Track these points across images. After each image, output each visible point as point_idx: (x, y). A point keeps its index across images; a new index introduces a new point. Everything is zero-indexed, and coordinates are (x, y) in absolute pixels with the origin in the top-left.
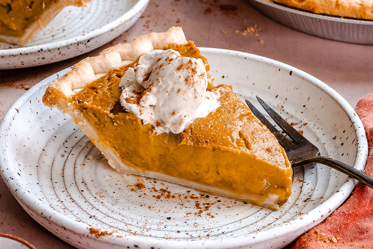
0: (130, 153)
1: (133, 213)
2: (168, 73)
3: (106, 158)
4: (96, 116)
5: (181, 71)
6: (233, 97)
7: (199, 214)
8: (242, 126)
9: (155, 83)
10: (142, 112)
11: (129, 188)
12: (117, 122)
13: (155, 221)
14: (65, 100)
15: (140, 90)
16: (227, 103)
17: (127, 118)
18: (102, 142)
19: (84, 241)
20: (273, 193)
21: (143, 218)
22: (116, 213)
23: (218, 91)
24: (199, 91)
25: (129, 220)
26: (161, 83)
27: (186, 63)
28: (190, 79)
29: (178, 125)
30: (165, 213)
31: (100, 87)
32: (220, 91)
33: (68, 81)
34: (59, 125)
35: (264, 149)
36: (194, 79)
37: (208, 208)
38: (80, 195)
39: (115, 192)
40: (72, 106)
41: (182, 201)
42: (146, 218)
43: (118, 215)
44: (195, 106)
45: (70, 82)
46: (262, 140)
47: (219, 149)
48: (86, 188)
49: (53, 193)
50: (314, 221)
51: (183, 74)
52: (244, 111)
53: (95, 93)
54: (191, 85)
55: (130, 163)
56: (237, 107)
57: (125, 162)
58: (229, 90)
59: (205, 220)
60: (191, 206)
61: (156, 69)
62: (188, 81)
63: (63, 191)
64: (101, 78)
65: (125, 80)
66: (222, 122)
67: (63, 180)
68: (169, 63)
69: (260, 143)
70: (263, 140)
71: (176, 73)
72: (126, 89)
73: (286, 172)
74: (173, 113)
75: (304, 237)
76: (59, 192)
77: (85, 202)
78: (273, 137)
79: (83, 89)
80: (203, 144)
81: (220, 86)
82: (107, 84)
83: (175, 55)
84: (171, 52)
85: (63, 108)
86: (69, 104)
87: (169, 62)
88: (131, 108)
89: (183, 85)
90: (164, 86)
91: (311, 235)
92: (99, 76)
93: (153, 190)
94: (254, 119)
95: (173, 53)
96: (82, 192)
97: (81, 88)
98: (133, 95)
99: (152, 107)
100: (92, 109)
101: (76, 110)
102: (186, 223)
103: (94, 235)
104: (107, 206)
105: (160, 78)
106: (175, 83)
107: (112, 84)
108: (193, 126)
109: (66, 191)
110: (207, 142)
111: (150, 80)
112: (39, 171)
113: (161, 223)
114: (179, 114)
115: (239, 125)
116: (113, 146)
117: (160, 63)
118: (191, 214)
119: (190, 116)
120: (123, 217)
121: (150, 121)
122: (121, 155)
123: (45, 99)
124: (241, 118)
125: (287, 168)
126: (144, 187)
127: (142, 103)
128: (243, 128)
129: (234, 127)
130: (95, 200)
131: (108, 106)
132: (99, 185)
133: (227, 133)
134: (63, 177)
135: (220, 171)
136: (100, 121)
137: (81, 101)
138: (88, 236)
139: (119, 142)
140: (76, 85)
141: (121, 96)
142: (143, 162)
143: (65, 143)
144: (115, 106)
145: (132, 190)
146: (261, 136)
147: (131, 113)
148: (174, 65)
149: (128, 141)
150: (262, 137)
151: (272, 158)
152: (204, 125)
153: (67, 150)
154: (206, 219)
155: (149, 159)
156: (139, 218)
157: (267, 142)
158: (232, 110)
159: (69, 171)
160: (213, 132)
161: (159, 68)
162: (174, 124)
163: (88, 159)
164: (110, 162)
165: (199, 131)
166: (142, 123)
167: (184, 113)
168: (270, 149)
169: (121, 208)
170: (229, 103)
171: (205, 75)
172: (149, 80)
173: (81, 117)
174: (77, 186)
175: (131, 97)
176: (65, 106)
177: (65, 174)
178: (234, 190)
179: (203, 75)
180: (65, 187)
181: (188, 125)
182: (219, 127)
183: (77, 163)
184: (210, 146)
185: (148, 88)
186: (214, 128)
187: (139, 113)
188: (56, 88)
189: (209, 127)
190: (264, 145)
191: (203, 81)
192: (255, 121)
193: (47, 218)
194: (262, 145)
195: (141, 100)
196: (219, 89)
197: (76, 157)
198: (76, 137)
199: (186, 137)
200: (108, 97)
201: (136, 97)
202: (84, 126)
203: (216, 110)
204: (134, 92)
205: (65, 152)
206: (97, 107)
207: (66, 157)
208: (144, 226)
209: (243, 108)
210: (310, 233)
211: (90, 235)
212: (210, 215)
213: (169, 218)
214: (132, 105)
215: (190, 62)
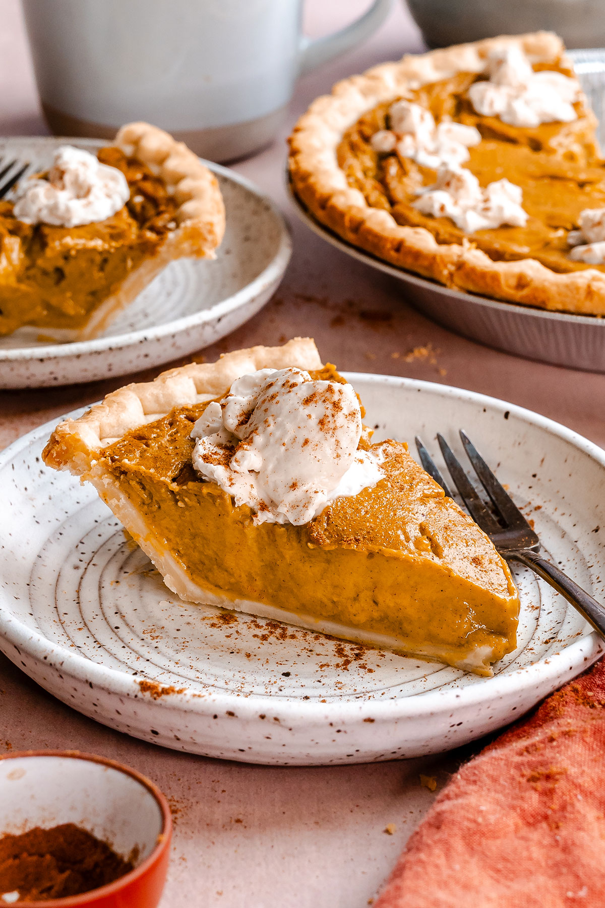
0: (206, 562)
1: (216, 666)
2: (286, 408)
3: (160, 571)
4: (144, 488)
5: (312, 405)
6: (409, 463)
7: (345, 667)
8: (425, 513)
9: (260, 428)
10: (233, 481)
11: (206, 621)
12: (183, 501)
13: (261, 679)
14: (85, 456)
15: (230, 442)
16: (397, 472)
17: (205, 491)
18: (154, 541)
19: (129, 708)
20: (482, 642)
21: (237, 673)
22: (184, 665)
23: (380, 451)
24: (343, 444)
25: (209, 679)
26: (272, 428)
27: (321, 391)
28: (329, 422)
29: (302, 508)
30: (279, 665)
31: (153, 436)
32: (384, 451)
33: (93, 421)
34: (66, 513)
35: (468, 559)
36: (337, 422)
37: (362, 655)
38: (113, 635)
39: (179, 630)
40: (99, 468)
41: (309, 643)
42: (242, 674)
43: (189, 670)
44: (338, 474)
45: (97, 424)
46: (464, 541)
47: (380, 553)
48: (122, 622)
49: (62, 631)
50: (571, 668)
51: (316, 410)
52: (429, 489)
53: (144, 446)
54: (331, 432)
55: (206, 582)
56: (416, 481)
57: (196, 579)
58: (401, 450)
59: (356, 676)
60: (327, 653)
61: (264, 401)
62: (324, 424)
63: (80, 629)
64: (157, 422)
65: (203, 425)
66: (387, 505)
67: (78, 610)
68: (290, 392)
69: (460, 547)
70: (467, 543)
71: (301, 408)
72: (205, 439)
73: (508, 606)
74: (294, 486)
75: (553, 700)
76: (71, 630)
77: (124, 647)
78: (485, 537)
79: (121, 439)
80: (350, 544)
81: (385, 442)
82: (168, 432)
83: (301, 376)
84: (293, 372)
85: (83, 471)
86: (94, 462)
87: (288, 389)
88: (212, 473)
89: (314, 433)
90: (278, 434)
91: (566, 695)
92: (153, 418)
93: (252, 625)
94: (449, 504)
95: (297, 373)
96: (116, 630)
97: (118, 436)
98: (216, 449)
99: (253, 474)
100: (137, 473)
101: (106, 476)
102: (320, 682)
103: (148, 694)
104: (167, 654)
105: (270, 420)
106: (299, 427)
107: (176, 432)
108: (331, 511)
109: (86, 628)
110: (357, 540)
111: (251, 424)
112: (32, 592)
113: (272, 682)
114: (305, 488)
115: (420, 513)
116: (175, 548)
117: (272, 391)
118: (328, 666)
119: (326, 492)
120: (198, 673)
121: (249, 500)
122: (188, 567)
123: (47, 454)
124: (424, 499)
125: (510, 598)
126: (236, 621)
127: (234, 464)
128: (428, 518)
129: (410, 515)
130: (141, 643)
131: (168, 470)
132: (149, 617)
133: (396, 526)
134: (78, 605)
135: (380, 599)
136: (152, 499)
137: (117, 457)
138: (136, 696)
139: (186, 540)
140: (107, 430)
141: (195, 451)
142: (232, 580)
143: (80, 545)
144: (181, 470)
145: (213, 625)
146: (463, 534)
147: (214, 483)
148: (299, 395)
149: (204, 538)
150: (465, 537)
151: (483, 575)
152: (353, 509)
153: (82, 557)
154: (359, 674)
155: (243, 575)
156: (229, 674)
157: (473, 545)
158: (406, 486)
159: (89, 594)
160: (370, 522)
161: (269, 401)
162: (294, 507)
163: (125, 572)
164: (168, 581)
165: (342, 520)
166: (233, 503)
167: (313, 486)
168: (480, 558)
169: (193, 657)
170: (400, 474)
171: (357, 415)
172: (249, 423)
173: (115, 489)
174: (106, 619)
175: (213, 453)
176: (86, 467)
177: (82, 599)
178: (405, 635)
179: (353, 414)
180: (82, 622)
181: (322, 509)
182: (381, 514)
183: (103, 579)
184: (363, 548)
185: (247, 438)
186: (373, 515)
187: (228, 483)
188: (69, 432)
189: (363, 513)
190: (468, 550)
191: (353, 426)
192: (451, 508)
193: (55, 665)
194: (465, 551)
195: (233, 459)
196: (382, 448)
197: (101, 570)
198: (100, 535)
199: (317, 530)
200: (169, 454)
201: (224, 454)
202: (120, 506)
203: (377, 483)
204: (219, 446)
205: (81, 561)
206: (147, 471)
207: (81, 571)
208: (238, 688)
209: (429, 483)
210: (563, 692)
211: (140, 695)
212: (365, 668)
213: (287, 674)
214: (215, 467)
215: (330, 389)
